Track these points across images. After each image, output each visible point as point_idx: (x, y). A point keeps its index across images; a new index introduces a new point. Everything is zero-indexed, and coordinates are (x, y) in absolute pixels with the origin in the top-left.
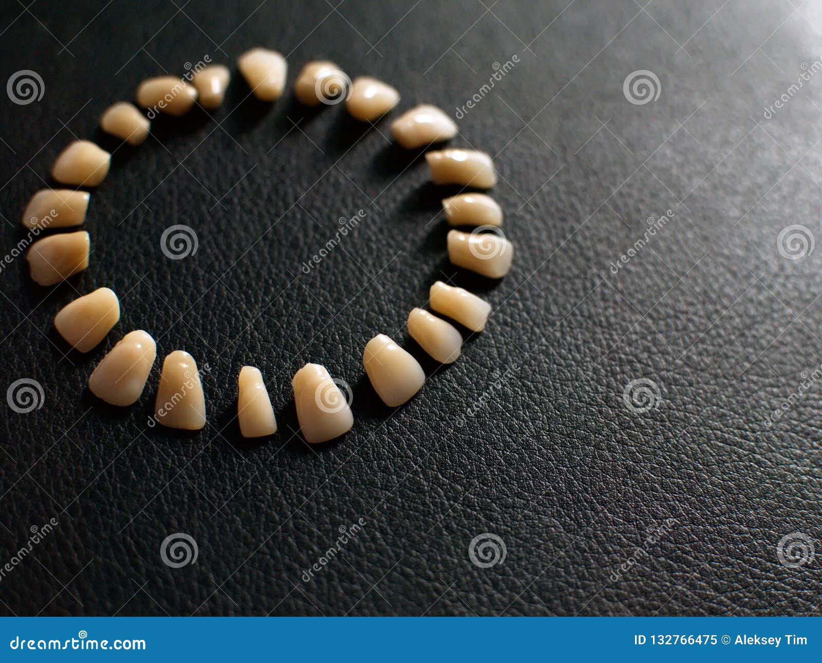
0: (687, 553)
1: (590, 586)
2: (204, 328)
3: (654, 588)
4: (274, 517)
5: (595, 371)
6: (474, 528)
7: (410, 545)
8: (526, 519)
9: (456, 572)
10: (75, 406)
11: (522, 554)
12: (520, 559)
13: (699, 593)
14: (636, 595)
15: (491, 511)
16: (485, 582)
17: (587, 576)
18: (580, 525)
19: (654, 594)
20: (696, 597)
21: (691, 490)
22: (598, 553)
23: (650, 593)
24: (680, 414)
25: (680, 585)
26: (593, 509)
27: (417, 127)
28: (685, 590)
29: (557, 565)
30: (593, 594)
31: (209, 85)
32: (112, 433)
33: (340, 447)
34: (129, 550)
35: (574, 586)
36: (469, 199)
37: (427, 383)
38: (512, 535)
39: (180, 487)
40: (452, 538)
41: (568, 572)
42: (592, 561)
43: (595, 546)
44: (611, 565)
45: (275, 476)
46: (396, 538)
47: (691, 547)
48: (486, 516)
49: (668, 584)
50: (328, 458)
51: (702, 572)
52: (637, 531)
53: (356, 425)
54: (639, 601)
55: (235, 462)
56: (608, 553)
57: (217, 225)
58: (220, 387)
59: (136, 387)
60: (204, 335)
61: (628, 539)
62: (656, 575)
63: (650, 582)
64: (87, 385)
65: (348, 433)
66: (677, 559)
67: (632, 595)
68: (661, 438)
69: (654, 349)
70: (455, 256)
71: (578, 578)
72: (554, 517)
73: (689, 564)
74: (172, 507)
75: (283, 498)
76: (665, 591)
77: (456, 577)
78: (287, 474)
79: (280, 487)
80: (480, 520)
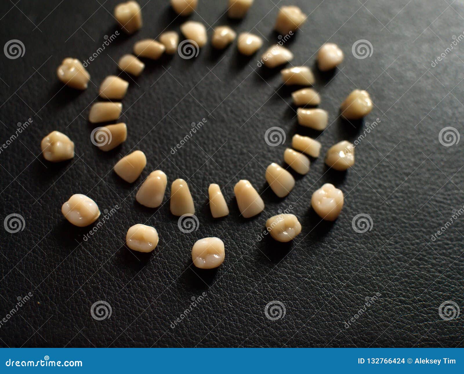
0: (425, 256)
1: (383, 275)
2: (186, 166)
3: (411, 273)
4: (233, 255)
5: (373, 172)
6: (326, 252)
7: (298, 263)
8: (349, 246)
9: (321, 274)
10: (130, 209)
11: (350, 263)
12: (349, 265)
13: (432, 275)
14: (404, 278)
15: (333, 243)
16: (334, 277)
17: (381, 270)
18: (375, 247)
19: (412, 277)
20: (431, 277)
21: (423, 226)
22: (385, 259)
23: (410, 276)
24: (414, 190)
25: (423, 271)
26: (380, 239)
27: (275, 57)
28: (425, 273)
29: (366, 266)
30: (384, 279)
31: (170, 42)
32: (151, 221)
33: (260, 218)
34: (168, 277)
35: (375, 276)
36: (304, 92)
37: (296, 184)
38: (344, 254)
39: (187, 244)
40: (317, 258)
41: (372, 270)
42: (382, 263)
43: (383, 256)
44: (391, 264)
45: (231, 235)
46: (292, 260)
47: (426, 253)
48: (331, 246)
49: (418, 271)
50: (254, 225)
51: (432, 264)
52: (401, 247)
53: (266, 208)
54: (405, 281)
55: (211, 230)
56: (389, 258)
57: (184, 113)
58: (198, 194)
59: (160, 198)
60: (187, 169)
61: (397, 251)
62: (412, 268)
63: (409, 271)
64: (135, 199)
65: (263, 212)
66: (420, 259)
67: (402, 278)
68: (406, 202)
69: (398, 159)
70: (301, 121)
71: (377, 272)
72: (362, 244)
73: (426, 261)
74: (185, 254)
75: (236, 245)
76: (417, 275)
77: (321, 276)
78: (237, 234)
79: (234, 240)
80: (329, 248)
